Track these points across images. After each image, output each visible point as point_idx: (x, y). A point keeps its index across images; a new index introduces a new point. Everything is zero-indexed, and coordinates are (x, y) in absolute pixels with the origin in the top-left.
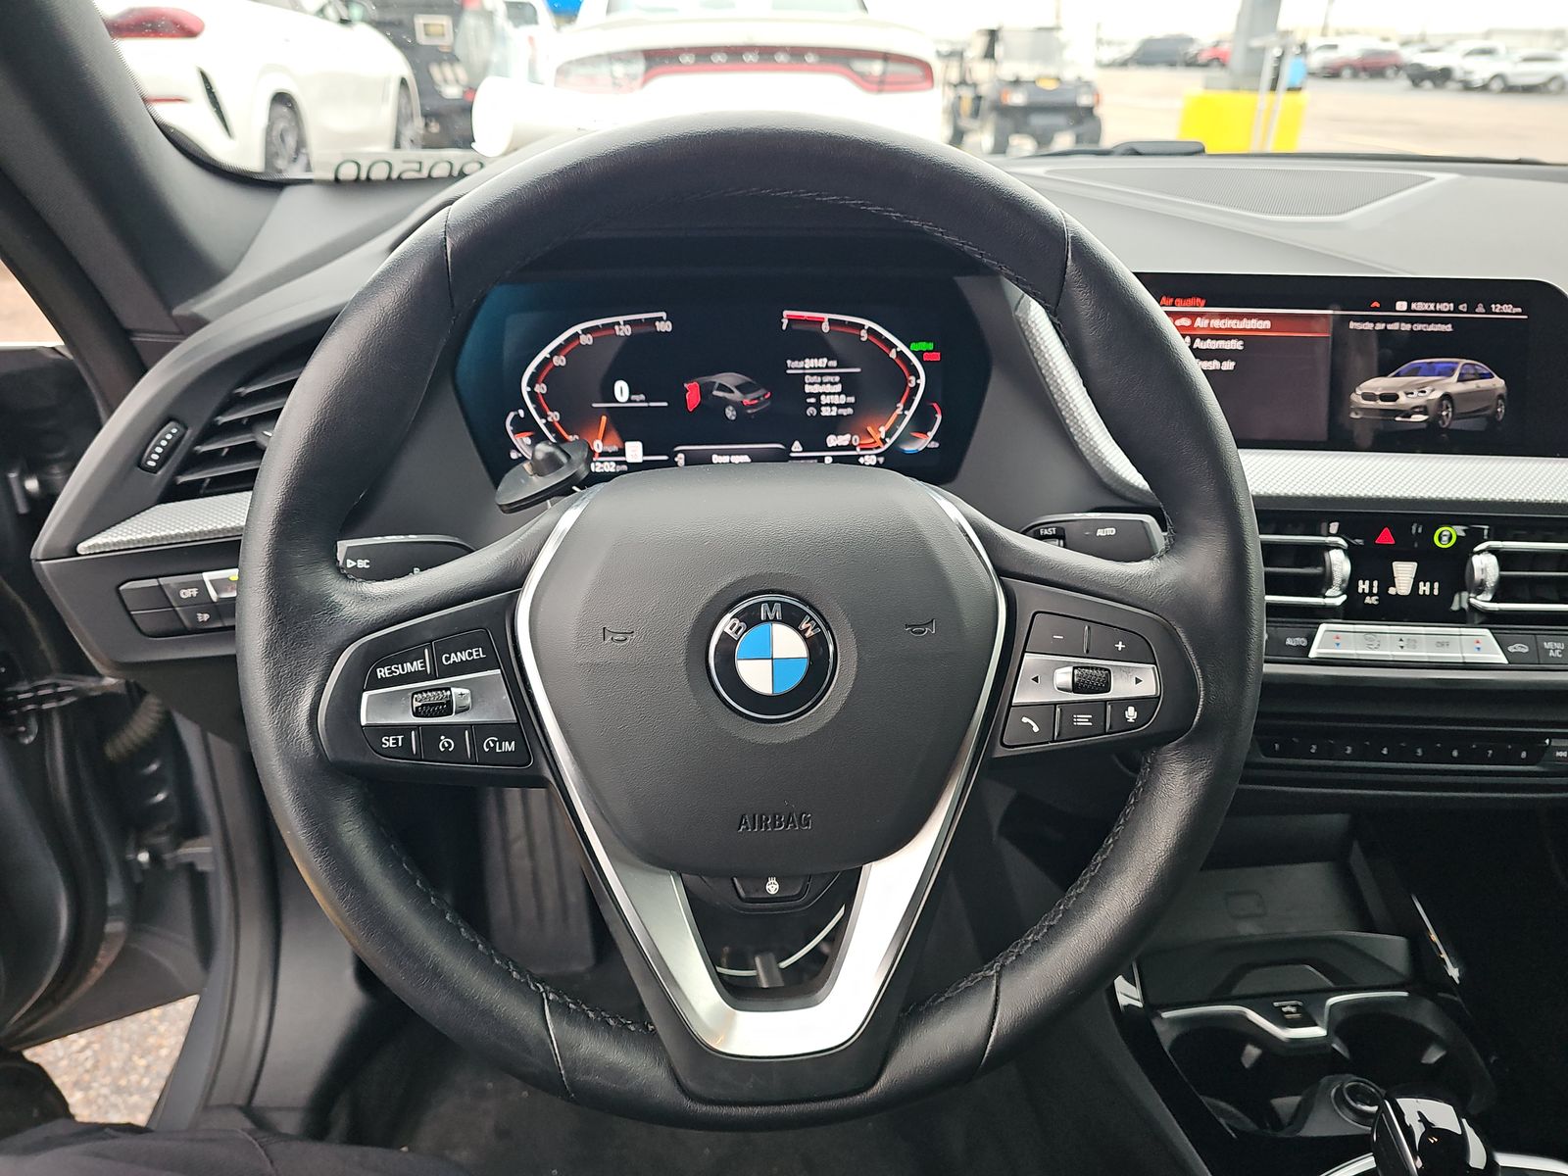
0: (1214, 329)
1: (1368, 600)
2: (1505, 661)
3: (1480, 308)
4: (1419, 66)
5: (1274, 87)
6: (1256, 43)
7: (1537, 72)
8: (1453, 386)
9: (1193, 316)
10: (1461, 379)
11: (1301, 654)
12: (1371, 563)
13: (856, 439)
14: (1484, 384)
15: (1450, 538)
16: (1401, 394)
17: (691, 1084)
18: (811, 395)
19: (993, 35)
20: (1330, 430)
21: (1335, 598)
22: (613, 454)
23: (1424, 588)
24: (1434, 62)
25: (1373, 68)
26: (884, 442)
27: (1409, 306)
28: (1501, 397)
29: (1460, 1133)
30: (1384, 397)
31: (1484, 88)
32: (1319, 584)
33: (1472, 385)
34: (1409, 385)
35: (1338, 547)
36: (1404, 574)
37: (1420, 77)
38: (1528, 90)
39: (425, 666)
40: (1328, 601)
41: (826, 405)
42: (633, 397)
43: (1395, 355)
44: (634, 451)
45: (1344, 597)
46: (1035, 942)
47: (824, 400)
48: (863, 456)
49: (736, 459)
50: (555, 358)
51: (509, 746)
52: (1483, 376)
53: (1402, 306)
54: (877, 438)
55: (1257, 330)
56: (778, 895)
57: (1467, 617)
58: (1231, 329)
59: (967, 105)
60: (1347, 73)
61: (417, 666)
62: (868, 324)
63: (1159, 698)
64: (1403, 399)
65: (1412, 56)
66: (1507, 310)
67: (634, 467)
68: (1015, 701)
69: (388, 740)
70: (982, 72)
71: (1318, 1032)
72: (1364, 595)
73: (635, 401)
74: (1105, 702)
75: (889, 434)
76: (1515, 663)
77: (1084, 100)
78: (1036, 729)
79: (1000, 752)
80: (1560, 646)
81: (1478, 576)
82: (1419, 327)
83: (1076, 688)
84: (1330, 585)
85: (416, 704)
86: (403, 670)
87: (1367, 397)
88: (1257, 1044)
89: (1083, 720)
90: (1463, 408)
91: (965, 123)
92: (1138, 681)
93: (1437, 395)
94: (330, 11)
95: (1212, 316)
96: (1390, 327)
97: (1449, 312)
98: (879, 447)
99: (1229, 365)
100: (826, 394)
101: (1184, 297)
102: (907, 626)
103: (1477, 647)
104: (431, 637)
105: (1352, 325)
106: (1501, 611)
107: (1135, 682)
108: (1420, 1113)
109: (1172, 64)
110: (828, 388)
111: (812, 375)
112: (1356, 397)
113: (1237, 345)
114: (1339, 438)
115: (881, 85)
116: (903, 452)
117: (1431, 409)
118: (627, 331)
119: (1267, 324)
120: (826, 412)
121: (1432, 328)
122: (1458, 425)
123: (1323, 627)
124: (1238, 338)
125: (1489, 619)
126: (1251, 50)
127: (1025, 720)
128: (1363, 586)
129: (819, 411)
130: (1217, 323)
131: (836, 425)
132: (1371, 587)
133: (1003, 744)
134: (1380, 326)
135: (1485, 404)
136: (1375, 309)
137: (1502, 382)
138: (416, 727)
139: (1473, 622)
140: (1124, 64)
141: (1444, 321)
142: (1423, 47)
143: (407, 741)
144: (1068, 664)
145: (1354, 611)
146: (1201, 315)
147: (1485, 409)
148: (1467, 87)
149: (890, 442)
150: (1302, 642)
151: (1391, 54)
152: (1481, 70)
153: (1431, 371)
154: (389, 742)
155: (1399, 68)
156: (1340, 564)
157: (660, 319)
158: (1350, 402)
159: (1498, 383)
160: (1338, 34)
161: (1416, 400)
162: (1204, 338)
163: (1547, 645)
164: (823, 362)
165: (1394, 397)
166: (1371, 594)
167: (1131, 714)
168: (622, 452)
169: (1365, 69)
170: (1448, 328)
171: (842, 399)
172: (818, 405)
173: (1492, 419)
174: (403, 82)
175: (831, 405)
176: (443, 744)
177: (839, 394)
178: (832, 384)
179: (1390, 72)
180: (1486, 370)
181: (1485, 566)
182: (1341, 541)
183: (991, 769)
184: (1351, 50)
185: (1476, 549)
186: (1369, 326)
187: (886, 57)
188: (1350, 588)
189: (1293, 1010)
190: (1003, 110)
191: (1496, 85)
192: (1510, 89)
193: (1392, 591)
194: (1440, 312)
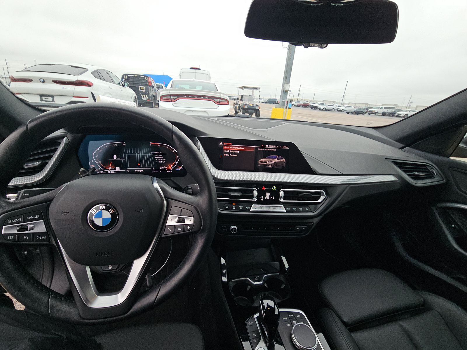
0: (234, 149)
1: (261, 200)
2: (286, 211)
3: (281, 147)
4: (312, 106)
5: (286, 108)
6: (283, 100)
7: (331, 108)
8: (276, 160)
9: (230, 146)
10: (278, 159)
11: (249, 210)
12: (262, 193)
13: (166, 167)
14: (282, 160)
15: (275, 189)
16: (267, 162)
17: (82, 316)
18: (156, 159)
19: (242, 96)
20: (255, 168)
21: (255, 200)
22: (113, 170)
23: (271, 198)
24: (315, 105)
25: (305, 106)
26: (172, 168)
27: (268, 146)
28: (285, 163)
29: (274, 307)
30: (264, 162)
31: (323, 110)
32: (252, 197)
33: (280, 160)
34: (269, 160)
35: (255, 190)
36: (268, 195)
37: (313, 107)
38: (329, 110)
39: (21, 220)
40: (254, 200)
41: (160, 161)
42: (118, 158)
43: (266, 154)
44: (118, 169)
45: (257, 199)
46: (170, 276)
47: (159, 160)
48: (168, 171)
49: (140, 171)
50: (100, 150)
51: (43, 238)
52: (281, 159)
53: (267, 146)
54: (171, 167)
55: (241, 149)
56: (111, 269)
57: (279, 203)
58: (237, 149)
59: (238, 108)
60: (301, 106)
61: (19, 220)
62: (168, 145)
63: (194, 224)
64: (268, 163)
65: (311, 104)
66: (285, 147)
67: (118, 172)
68: (167, 225)
69: (9, 237)
70: (240, 102)
71: (261, 282)
72: (261, 199)
73: (118, 159)
74: (184, 225)
75: (173, 166)
76: (288, 212)
77: (257, 108)
78: (170, 231)
79: (163, 236)
80: (295, 208)
81: (280, 195)
82: (270, 150)
83: (178, 222)
84: (254, 197)
85: (18, 229)
86: (15, 221)
87: (261, 162)
88: (250, 286)
89: (180, 229)
90: (278, 165)
91: (237, 110)
92: (190, 220)
93: (273, 162)
94: (121, 83)
95: (233, 146)
96: (265, 149)
97: (275, 147)
98: (171, 169)
99: (236, 156)
100: (160, 159)
101: (228, 143)
102: (136, 210)
103: (281, 209)
104: (24, 213)
105: (258, 149)
106: (284, 202)
107: (189, 221)
108: (267, 303)
109: (274, 103)
110: (160, 157)
111: (156, 155)
112: (259, 162)
113: (238, 152)
114: (256, 169)
115: (219, 103)
116: (176, 170)
117: (272, 165)
118: (116, 145)
119: (243, 148)
120: (160, 162)
121: (273, 150)
122: (278, 168)
123: (253, 205)
124: (238, 151)
125: (283, 204)
126: (283, 101)
127: (168, 229)
128: (260, 197)
129: (158, 162)
130: (234, 148)
131: (162, 165)
132: (262, 197)
133: (164, 234)
134: (263, 149)
135: (282, 164)
136: (262, 146)
137: (285, 160)
138: (18, 234)
139: (280, 204)
140: (266, 103)
141: (275, 149)
142: (313, 103)
143: (14, 237)
144: (177, 217)
145: (259, 202)
146: (231, 146)
147: (282, 165)
148: (320, 110)
149: (173, 168)
150: (249, 208)
151: (308, 103)
152: (322, 107)
153: (272, 158)
154: (10, 238)
155: (309, 106)
156: (256, 193)
157: (124, 143)
158: (258, 163)
159: (284, 160)
160: (300, 100)
161: (270, 163)
162: (232, 150)
163: (293, 208)
164: (159, 152)
165: (266, 162)
166: (262, 199)
167: (189, 227)
168: (115, 169)
169: (304, 106)
170: (275, 150)
171: (163, 160)
172: (158, 161)
173: (283, 167)
174: (135, 97)
175: (161, 161)
176: (25, 238)
177: (162, 159)
178: (161, 157)
179: (308, 107)
180: (282, 158)
181: (282, 194)
182: (256, 189)
183: (161, 240)
184: (302, 102)
185: (280, 190)
186: (261, 149)
187: (220, 99)
188: (258, 197)
189: (257, 278)
190: (244, 109)
191: (324, 109)
192: (326, 110)
193: (266, 198)
194: (274, 147)
